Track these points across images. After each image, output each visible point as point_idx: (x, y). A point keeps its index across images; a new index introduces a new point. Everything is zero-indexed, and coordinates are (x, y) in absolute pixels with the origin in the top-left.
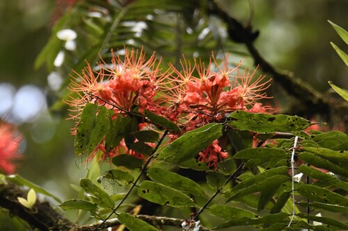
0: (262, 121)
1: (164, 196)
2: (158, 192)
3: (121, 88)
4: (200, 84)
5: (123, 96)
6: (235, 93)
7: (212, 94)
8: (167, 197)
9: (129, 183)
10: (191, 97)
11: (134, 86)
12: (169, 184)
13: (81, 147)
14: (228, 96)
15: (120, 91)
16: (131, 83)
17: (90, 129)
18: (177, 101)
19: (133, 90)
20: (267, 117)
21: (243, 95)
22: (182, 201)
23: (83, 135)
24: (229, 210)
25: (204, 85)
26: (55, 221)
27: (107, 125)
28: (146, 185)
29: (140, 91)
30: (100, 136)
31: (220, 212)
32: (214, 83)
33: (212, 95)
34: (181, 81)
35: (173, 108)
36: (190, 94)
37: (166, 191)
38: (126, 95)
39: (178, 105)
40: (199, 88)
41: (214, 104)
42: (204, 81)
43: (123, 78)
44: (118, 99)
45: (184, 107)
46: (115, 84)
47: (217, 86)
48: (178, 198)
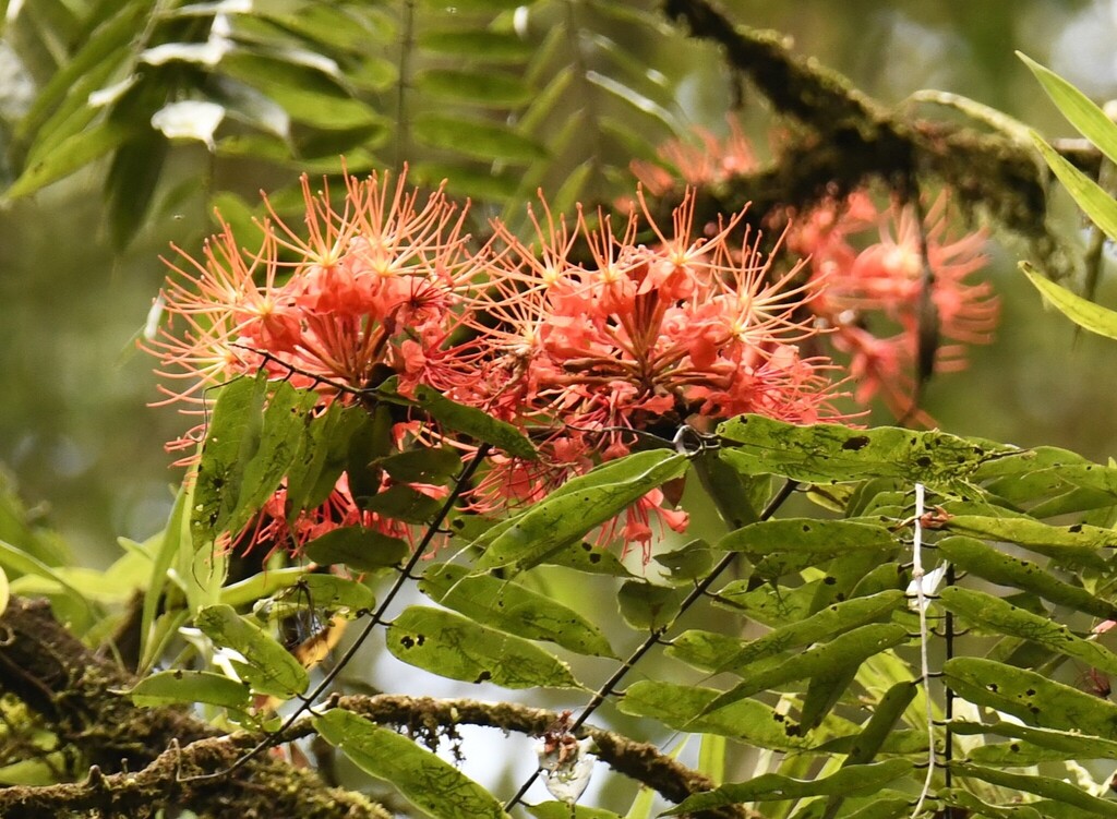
0: (823, 450)
1: (475, 656)
2: (455, 644)
3: (335, 305)
4: (599, 290)
5: (340, 334)
6: (715, 322)
7: (637, 321)
8: (484, 660)
9: (359, 615)
10: (567, 331)
11: (378, 300)
12: (492, 616)
13: (213, 520)
14: (690, 330)
15: (331, 317)
16: (367, 287)
17: (241, 460)
18: (522, 349)
19: (373, 311)
20: (841, 435)
21: (740, 327)
22: (532, 671)
23: (219, 483)
24: (687, 699)
25: (613, 294)
26: (73, 670)
27: (295, 439)
28: (414, 622)
29: (400, 318)
30: (272, 475)
31: (656, 706)
32: (645, 288)
33: (637, 326)
34: (533, 279)
35: (509, 371)
36: (565, 322)
37: (480, 638)
38: (350, 328)
39: (524, 361)
40: (595, 303)
41: (641, 354)
42: (611, 283)
43: (341, 271)
44: (325, 340)
45: (543, 369)
46: (316, 293)
47: (653, 295)
48: (519, 661)
